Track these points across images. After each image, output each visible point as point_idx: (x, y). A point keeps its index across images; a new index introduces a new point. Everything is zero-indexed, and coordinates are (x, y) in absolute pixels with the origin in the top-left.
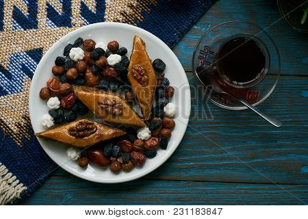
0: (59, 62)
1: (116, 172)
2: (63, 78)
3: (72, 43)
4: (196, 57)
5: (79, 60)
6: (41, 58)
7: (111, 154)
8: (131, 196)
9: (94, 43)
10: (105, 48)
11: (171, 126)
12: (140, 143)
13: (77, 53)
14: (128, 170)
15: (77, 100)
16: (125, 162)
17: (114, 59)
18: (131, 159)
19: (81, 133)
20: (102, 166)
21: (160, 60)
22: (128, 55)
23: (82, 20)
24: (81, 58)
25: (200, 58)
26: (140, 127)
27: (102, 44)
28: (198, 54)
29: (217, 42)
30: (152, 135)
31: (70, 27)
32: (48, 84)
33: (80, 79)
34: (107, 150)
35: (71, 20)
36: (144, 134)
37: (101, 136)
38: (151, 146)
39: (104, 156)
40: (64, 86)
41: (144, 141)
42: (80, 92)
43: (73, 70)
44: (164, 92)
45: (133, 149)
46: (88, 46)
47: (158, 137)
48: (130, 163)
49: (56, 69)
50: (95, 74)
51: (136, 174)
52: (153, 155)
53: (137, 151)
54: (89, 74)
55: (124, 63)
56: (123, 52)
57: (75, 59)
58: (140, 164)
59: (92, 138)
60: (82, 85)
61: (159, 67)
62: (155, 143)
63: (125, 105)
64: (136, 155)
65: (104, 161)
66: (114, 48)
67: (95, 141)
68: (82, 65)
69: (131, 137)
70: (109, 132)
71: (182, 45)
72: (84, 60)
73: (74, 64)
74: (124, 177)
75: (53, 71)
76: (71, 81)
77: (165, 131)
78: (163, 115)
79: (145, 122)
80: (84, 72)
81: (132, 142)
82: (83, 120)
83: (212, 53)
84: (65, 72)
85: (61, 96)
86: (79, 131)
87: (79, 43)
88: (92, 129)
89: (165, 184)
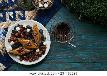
0: (13, 31)
1: (31, 61)
2: (15, 36)
3: (17, 26)
4: (51, 28)
5: (19, 31)
6: (8, 30)
7: (29, 57)
8: (35, 68)
9: (23, 26)
10: (26, 27)
11: (45, 48)
12: (37, 53)
13: (18, 29)
14: (34, 61)
15: (19, 42)
16: (33, 59)
17: (28, 30)
18: (35, 58)
19: (20, 51)
20: (26, 60)
21: (41, 30)
22: (32, 28)
23: (19, 19)
24: (19, 30)
25: (53, 28)
26: (37, 49)
27: (25, 26)
28: (52, 27)
29: (57, 24)
30: (40, 51)
31: (16, 21)
32: (10, 38)
33: (19, 36)
34: (28, 56)
35: (16, 19)
36: (38, 50)
37: (26, 52)
38: (40, 54)
39: (27, 57)
40: (15, 38)
41: (38, 52)
42: (19, 40)
43: (17, 34)
44: (43, 39)
45: (35, 55)
46: (21, 27)
47: (42, 51)
48: (34, 59)
49: (12, 34)
50: (23, 34)
51: (36, 62)
52: (41, 56)
53: (36, 55)
54: (22, 34)
55: (31, 31)
56: (31, 28)
57: (17, 30)
58: (37, 59)
59: (23, 53)
60: (20, 38)
61: (41, 32)
62: (41, 53)
63: (32, 43)
64: (36, 57)
65: (27, 59)
66: (28, 27)
67: (24, 53)
68: (19, 32)
69: (34, 52)
70: (28, 51)
71: (48, 25)
72: (20, 31)
73: (17, 32)
74: (33, 63)
75: (11, 34)
76: (17, 37)
77: (44, 50)
78: (43, 45)
79: (38, 47)
80: (20, 34)
81: (35, 53)
82: (21, 48)
83: (56, 27)
84: (15, 34)
85: (14, 41)
86: (19, 51)
87: (18, 26)
88: (23, 50)
89: (45, 64)
